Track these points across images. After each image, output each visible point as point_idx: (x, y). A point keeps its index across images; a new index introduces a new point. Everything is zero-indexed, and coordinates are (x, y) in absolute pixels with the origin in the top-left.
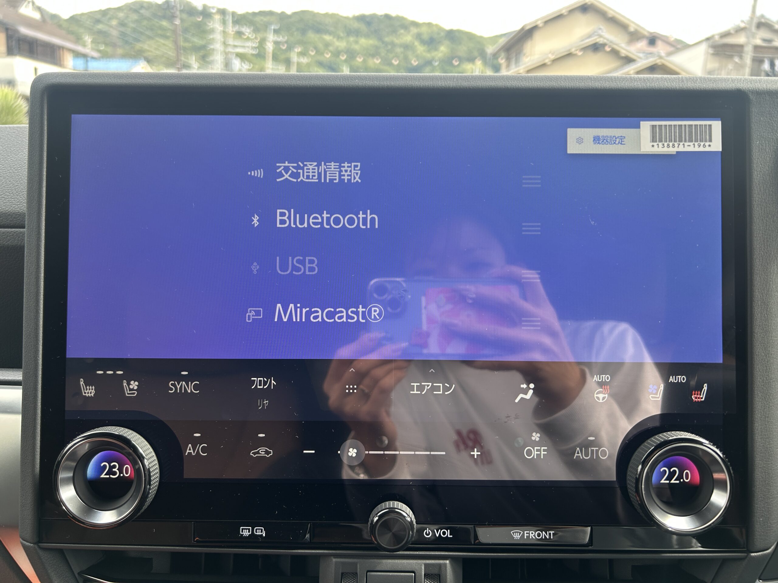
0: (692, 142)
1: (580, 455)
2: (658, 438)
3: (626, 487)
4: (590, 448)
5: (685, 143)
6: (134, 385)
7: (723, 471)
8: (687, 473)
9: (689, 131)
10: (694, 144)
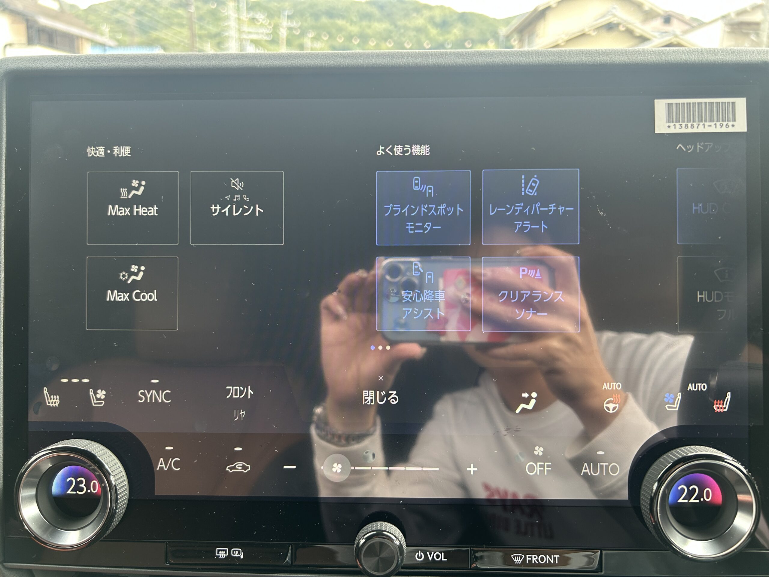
0: (714, 121)
1: (588, 471)
2: (675, 453)
3: (640, 507)
4: (599, 464)
5: (706, 123)
6: (101, 394)
7: (749, 493)
8: (708, 492)
9: (710, 110)
10: (716, 124)
